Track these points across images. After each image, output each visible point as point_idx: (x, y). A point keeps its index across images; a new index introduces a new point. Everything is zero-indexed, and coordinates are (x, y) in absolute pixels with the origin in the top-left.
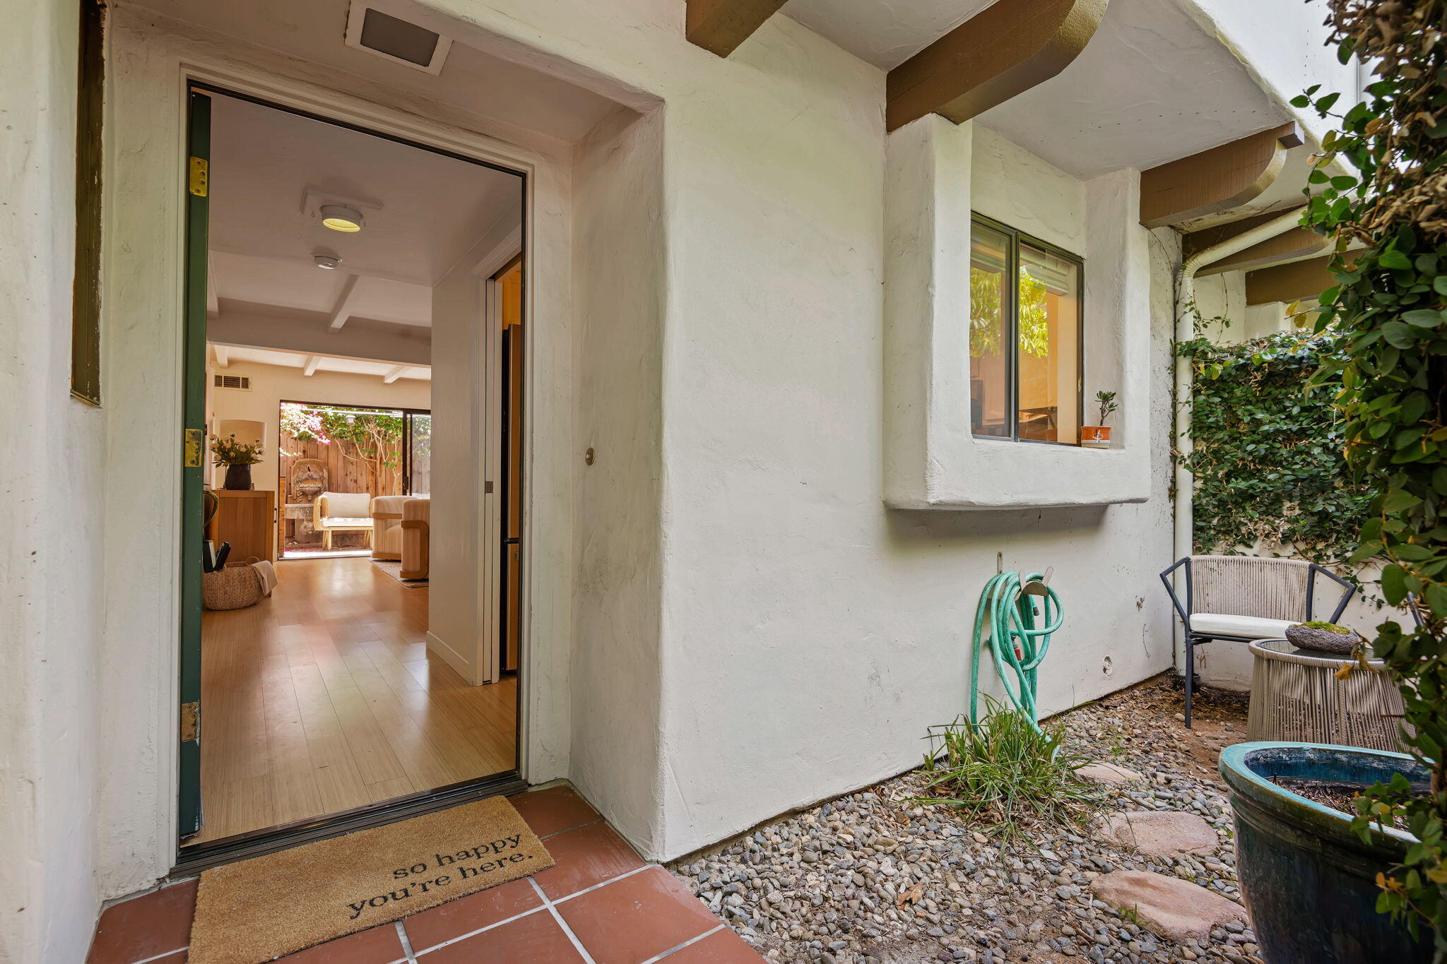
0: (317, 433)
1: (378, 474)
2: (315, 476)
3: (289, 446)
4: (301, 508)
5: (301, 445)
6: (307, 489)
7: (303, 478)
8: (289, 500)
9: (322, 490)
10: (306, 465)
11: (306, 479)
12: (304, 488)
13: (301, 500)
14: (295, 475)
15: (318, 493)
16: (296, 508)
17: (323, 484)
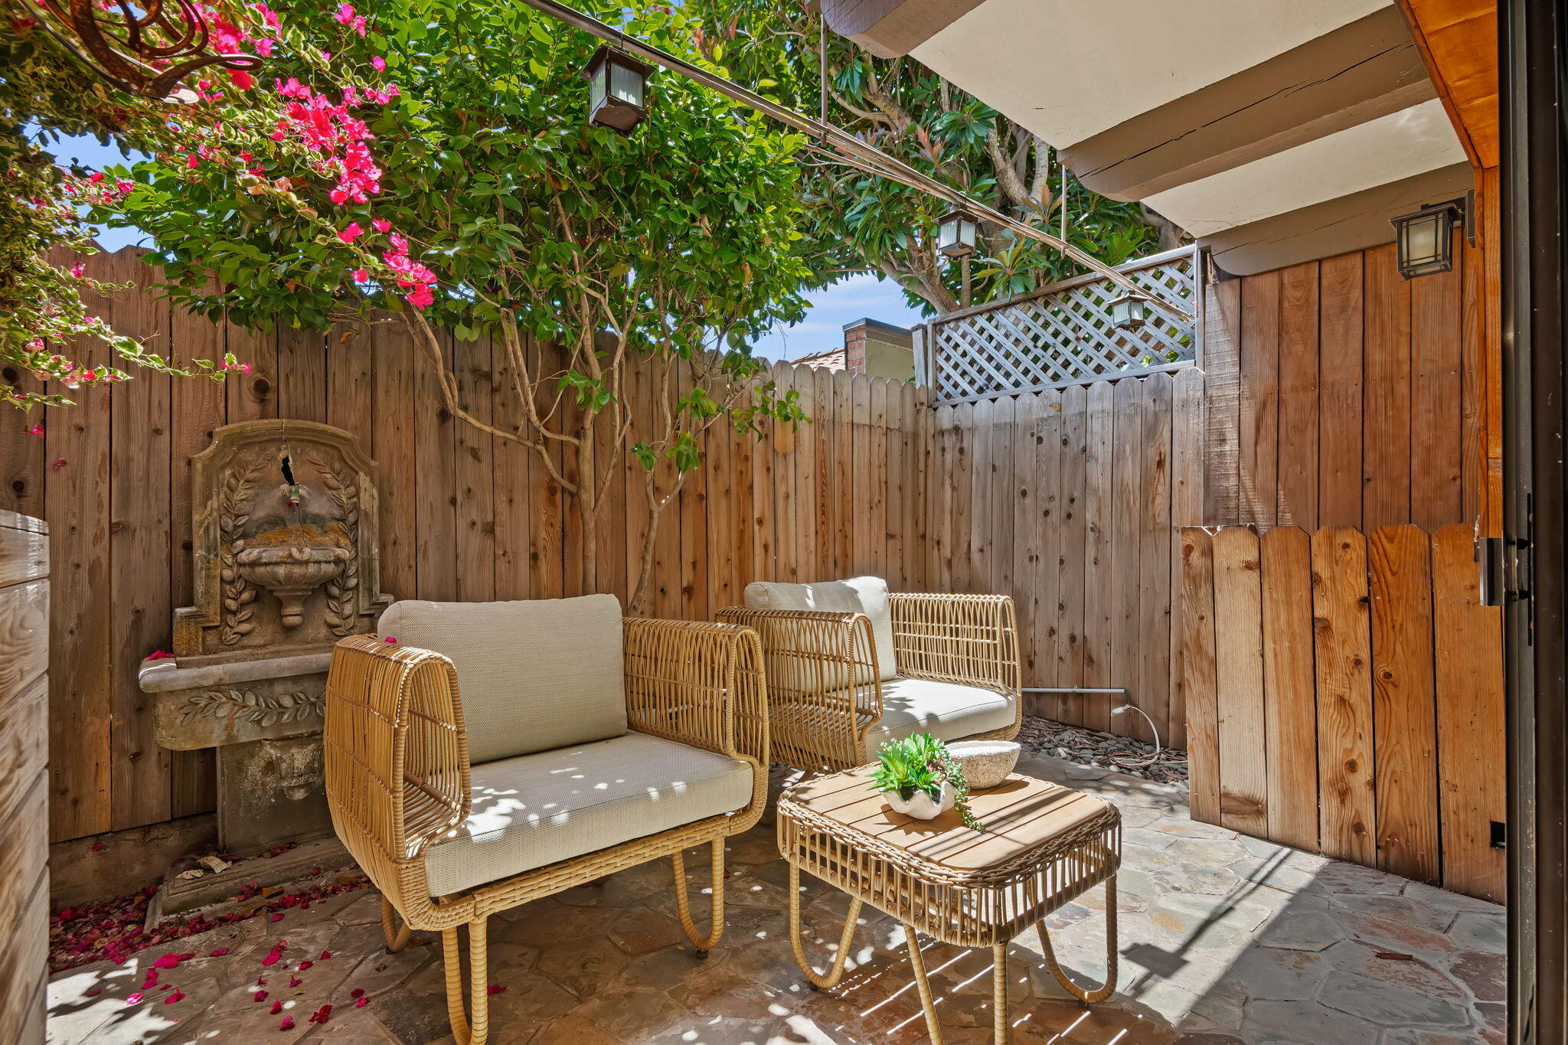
4: (247, 686)
6: (281, 570)
7: (260, 513)
8: (181, 635)
9: (351, 570)
10: (273, 450)
11: (275, 522)
12: (261, 570)
13: (245, 627)
14: (213, 503)
15: (335, 591)
16: (219, 687)
17: (354, 542)
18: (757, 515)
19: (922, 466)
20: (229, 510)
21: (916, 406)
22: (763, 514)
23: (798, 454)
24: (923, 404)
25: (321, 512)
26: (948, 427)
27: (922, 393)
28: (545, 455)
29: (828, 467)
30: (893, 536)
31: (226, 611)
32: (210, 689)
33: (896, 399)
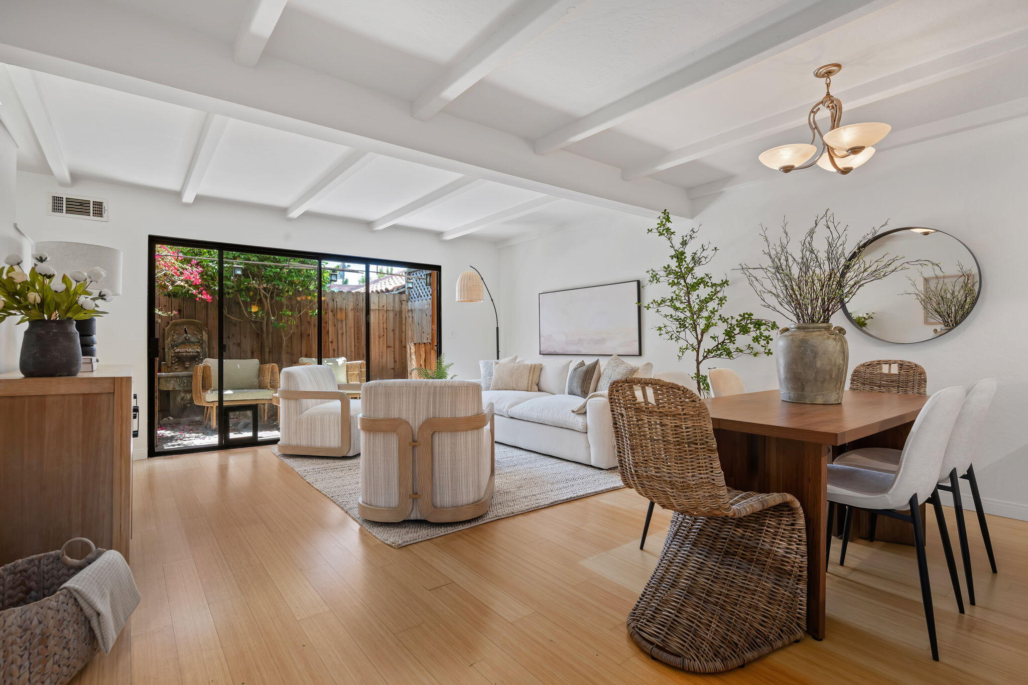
0: (196, 286)
2: (193, 339)
3: (162, 304)
4: (177, 377)
5: (176, 302)
6: (184, 354)
7: (179, 341)
8: (163, 368)
9: (201, 355)
10: (182, 326)
11: (183, 343)
12: (180, 354)
13: (177, 367)
14: (169, 339)
15: (197, 359)
16: (172, 377)
17: (202, 348)
18: (330, 340)
19: (404, 322)
20: (173, 340)
21: (401, 301)
22: (333, 340)
23: (347, 320)
24: (404, 301)
25: (194, 341)
26: (410, 309)
27: (404, 297)
28: (253, 326)
29: (360, 324)
30: (390, 347)
31: (172, 363)
32: (170, 377)
33: (391, 300)
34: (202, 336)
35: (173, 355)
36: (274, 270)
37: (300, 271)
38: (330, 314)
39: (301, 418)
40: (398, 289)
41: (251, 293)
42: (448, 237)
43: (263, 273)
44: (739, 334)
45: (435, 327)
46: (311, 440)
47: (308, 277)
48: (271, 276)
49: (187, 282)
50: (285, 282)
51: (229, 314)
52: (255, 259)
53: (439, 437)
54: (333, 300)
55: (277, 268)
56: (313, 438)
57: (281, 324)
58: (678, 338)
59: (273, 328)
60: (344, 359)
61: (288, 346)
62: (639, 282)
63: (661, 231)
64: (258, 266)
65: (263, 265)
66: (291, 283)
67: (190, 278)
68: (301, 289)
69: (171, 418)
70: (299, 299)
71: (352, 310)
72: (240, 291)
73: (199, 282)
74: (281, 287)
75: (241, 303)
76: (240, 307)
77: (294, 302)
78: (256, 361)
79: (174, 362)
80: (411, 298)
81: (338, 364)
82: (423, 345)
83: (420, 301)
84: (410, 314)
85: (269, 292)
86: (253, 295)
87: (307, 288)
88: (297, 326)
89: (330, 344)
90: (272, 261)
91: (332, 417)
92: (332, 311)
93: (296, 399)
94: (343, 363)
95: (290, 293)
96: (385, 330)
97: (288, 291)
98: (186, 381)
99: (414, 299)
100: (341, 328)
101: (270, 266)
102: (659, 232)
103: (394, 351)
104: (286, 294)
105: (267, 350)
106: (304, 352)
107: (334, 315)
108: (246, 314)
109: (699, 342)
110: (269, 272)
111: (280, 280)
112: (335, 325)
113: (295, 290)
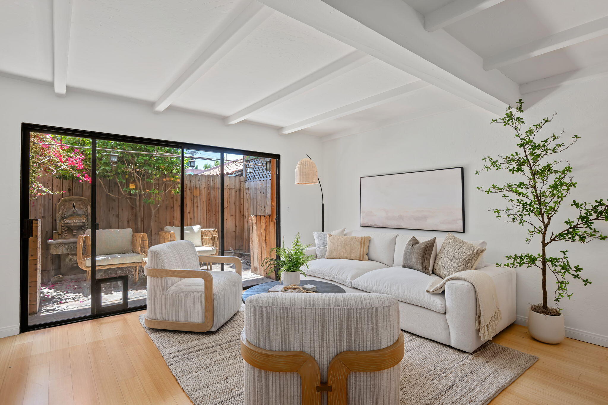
0: (80, 171)
1: (138, 209)
2: (80, 212)
3: (55, 185)
4: (65, 244)
5: (66, 184)
6: (72, 224)
7: (69, 214)
8: (54, 236)
9: (86, 224)
10: (71, 202)
11: (72, 215)
12: (69, 224)
13: (66, 235)
14: (60, 212)
15: (83, 228)
16: (61, 244)
17: (87, 219)
18: (188, 211)
19: (242, 197)
20: (63, 213)
21: (240, 182)
22: (190, 211)
23: (201, 196)
24: (243, 181)
25: (81, 213)
26: (247, 187)
27: (242, 179)
28: (128, 201)
29: (210, 199)
30: (232, 215)
31: (62, 232)
32: (59, 244)
33: (233, 181)
34: (88, 210)
35: (63, 225)
36: (144, 158)
37: (165, 158)
38: (188, 191)
39: (167, 295)
40: (236, 173)
41: (127, 176)
42: (287, 132)
43: (136, 160)
44: (595, 219)
45: (275, 204)
46: (176, 315)
47: (172, 163)
48: (142, 163)
49: (71, 167)
50: (154, 167)
51: (109, 192)
52: (130, 148)
53: (355, 377)
54: (191, 181)
55: (147, 156)
56: (177, 313)
57: (150, 200)
58: (522, 222)
59: (144, 203)
60: (199, 226)
61: (156, 216)
62: (462, 169)
63: (506, 121)
64: (132, 155)
65: (136, 154)
66: (158, 168)
67: (74, 163)
68: (166, 173)
69: (61, 276)
70: (164, 180)
71: (204, 188)
72: (117, 174)
73: (82, 167)
74: (150, 172)
75: (119, 184)
76: (118, 187)
77: (160, 182)
78: (130, 230)
79: (63, 230)
80: (247, 180)
81: (194, 231)
82: (263, 218)
83: (255, 182)
84: (247, 191)
85: (141, 175)
86: (129, 177)
87: (171, 172)
88: (163, 201)
89: (188, 214)
90: (143, 151)
91: (196, 294)
92: (190, 189)
93: (162, 277)
94: (199, 230)
95: (158, 176)
96: (229, 203)
97: (156, 175)
98: (72, 247)
99: (250, 180)
100: (196, 202)
101: (142, 155)
102: (504, 122)
103: (235, 219)
104: (155, 177)
105: (139, 219)
106: (168, 221)
107: (191, 192)
108: (123, 192)
109: (546, 226)
110: (140, 160)
111: (150, 165)
112: (192, 200)
113: (162, 173)
